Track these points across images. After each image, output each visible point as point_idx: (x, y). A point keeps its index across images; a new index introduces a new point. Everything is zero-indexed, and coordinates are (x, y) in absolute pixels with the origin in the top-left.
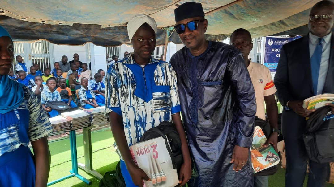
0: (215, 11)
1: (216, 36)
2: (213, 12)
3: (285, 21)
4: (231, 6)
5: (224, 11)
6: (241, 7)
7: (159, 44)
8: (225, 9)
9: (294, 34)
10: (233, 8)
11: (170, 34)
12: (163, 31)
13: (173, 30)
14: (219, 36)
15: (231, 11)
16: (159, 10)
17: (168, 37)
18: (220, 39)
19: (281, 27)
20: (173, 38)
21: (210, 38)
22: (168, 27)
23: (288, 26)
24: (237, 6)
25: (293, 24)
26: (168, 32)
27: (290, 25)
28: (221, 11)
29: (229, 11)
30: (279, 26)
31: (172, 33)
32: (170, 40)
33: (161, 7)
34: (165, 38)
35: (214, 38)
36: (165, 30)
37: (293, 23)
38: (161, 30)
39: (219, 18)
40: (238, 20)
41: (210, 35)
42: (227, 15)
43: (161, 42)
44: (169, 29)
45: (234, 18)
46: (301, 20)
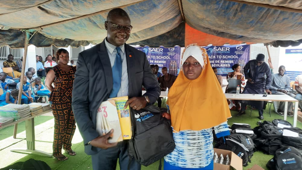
0: (79, 18)
1: (79, 42)
2: (78, 19)
3: (137, 34)
4: (95, 16)
5: (88, 19)
6: (104, 18)
7: (17, 46)
8: (89, 18)
9: (144, 45)
10: (97, 17)
11: (31, 36)
12: (21, 33)
13: (34, 33)
14: (82, 42)
15: (95, 21)
16: (18, 10)
17: (27, 39)
18: (84, 44)
19: (134, 38)
20: (34, 41)
21: (74, 43)
22: (28, 29)
23: (139, 38)
24: (100, 16)
25: (143, 37)
26: (27, 34)
27: (141, 37)
28: (85, 19)
29: (93, 20)
30: (133, 37)
31: (32, 36)
32: (30, 42)
33: (21, 6)
34: (24, 40)
35: (78, 44)
36: (24, 32)
37: (144, 36)
38: (19, 31)
39: (84, 25)
40: (101, 29)
41: (73, 40)
42: (91, 23)
43: (20, 45)
44: (30, 31)
45: (98, 26)
46: (149, 34)
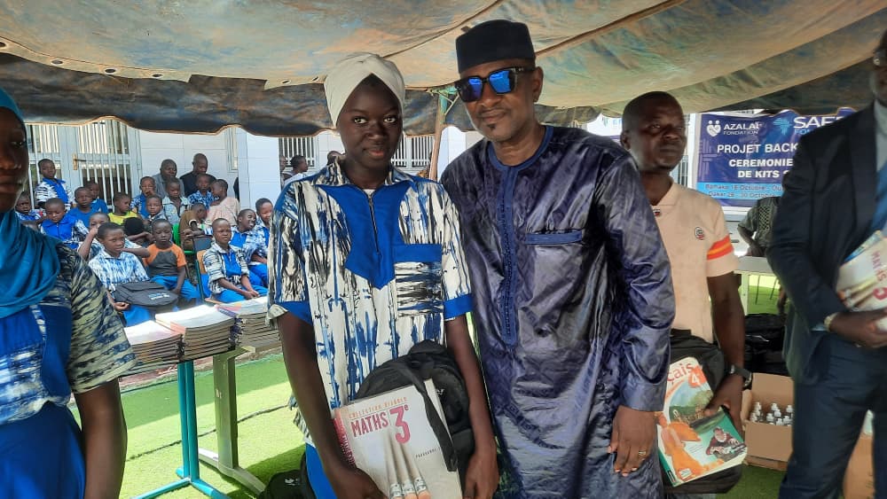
0: (566, 45)
1: (570, 111)
2: (562, 48)
3: (750, 74)
4: (610, 34)
5: (589, 45)
6: (634, 35)
7: (419, 131)
8: (592, 41)
9: (777, 108)
10: (615, 37)
11: (449, 104)
12: (430, 97)
14: (578, 112)
15: (609, 48)
16: (418, 42)
17: (442, 112)
18: (582, 118)
19: (740, 88)
20: (455, 117)
21: (554, 116)
22: (443, 87)
23: (757, 85)
24: (624, 32)
25: (772, 82)
26: (443, 100)
27: (765, 82)
28: (581, 46)
29: (603, 47)
30: (734, 85)
31: (453, 103)
32: (448, 121)
33: (423, 33)
34: (435, 114)
35: (565, 116)
36: (435, 94)
37: (773, 78)
38: (424, 94)
39: (578, 63)
40: (627, 69)
41: (552, 108)
42: (597, 55)
43: (425, 127)
44: (447, 91)
45: (617, 63)
46: (793, 71)
